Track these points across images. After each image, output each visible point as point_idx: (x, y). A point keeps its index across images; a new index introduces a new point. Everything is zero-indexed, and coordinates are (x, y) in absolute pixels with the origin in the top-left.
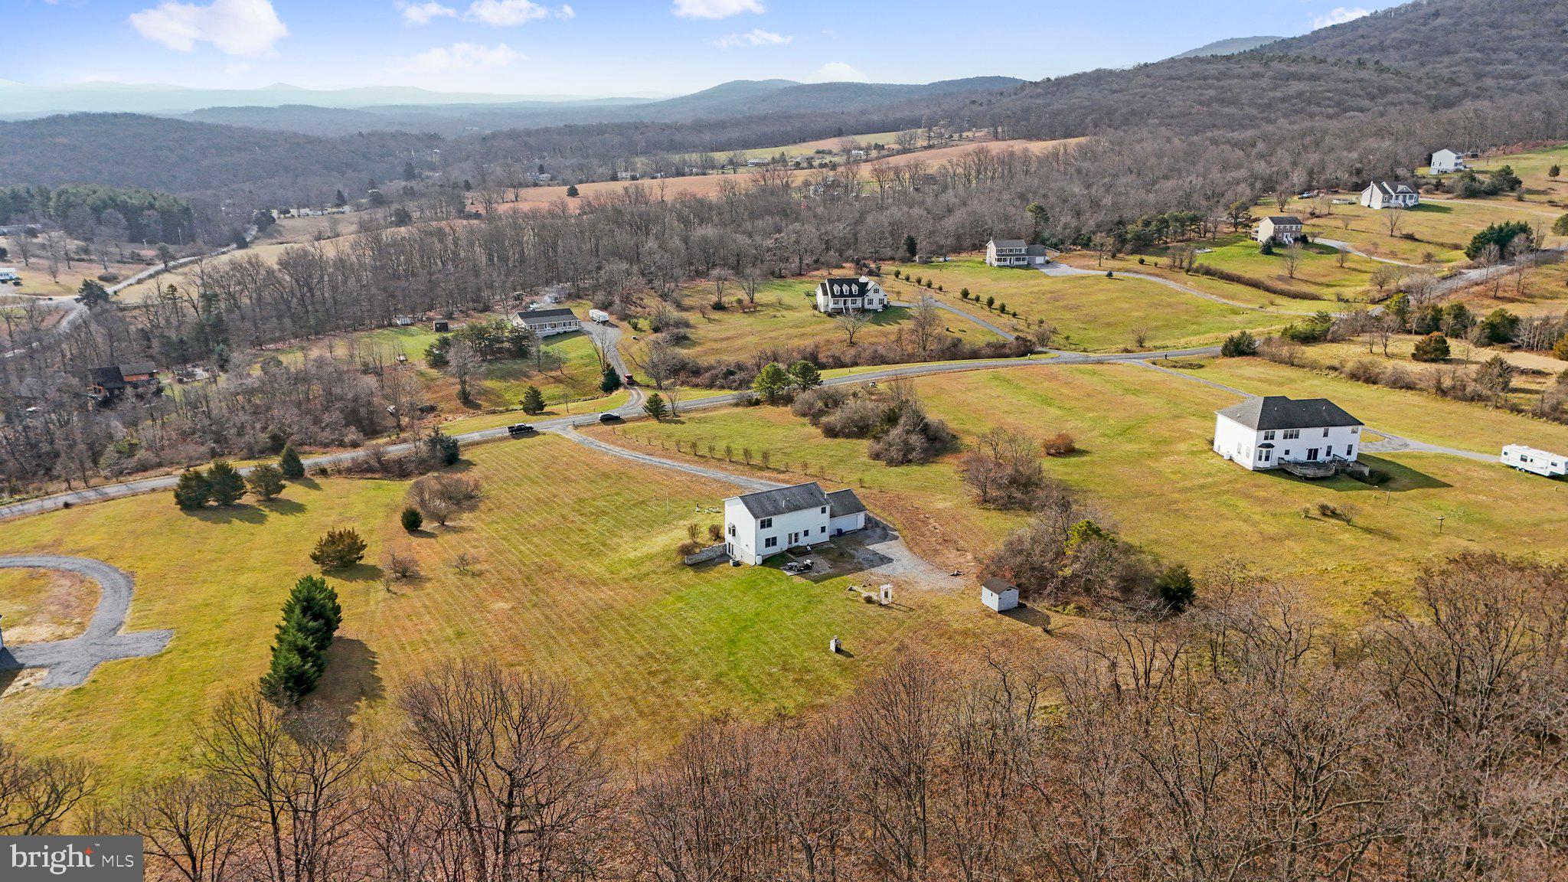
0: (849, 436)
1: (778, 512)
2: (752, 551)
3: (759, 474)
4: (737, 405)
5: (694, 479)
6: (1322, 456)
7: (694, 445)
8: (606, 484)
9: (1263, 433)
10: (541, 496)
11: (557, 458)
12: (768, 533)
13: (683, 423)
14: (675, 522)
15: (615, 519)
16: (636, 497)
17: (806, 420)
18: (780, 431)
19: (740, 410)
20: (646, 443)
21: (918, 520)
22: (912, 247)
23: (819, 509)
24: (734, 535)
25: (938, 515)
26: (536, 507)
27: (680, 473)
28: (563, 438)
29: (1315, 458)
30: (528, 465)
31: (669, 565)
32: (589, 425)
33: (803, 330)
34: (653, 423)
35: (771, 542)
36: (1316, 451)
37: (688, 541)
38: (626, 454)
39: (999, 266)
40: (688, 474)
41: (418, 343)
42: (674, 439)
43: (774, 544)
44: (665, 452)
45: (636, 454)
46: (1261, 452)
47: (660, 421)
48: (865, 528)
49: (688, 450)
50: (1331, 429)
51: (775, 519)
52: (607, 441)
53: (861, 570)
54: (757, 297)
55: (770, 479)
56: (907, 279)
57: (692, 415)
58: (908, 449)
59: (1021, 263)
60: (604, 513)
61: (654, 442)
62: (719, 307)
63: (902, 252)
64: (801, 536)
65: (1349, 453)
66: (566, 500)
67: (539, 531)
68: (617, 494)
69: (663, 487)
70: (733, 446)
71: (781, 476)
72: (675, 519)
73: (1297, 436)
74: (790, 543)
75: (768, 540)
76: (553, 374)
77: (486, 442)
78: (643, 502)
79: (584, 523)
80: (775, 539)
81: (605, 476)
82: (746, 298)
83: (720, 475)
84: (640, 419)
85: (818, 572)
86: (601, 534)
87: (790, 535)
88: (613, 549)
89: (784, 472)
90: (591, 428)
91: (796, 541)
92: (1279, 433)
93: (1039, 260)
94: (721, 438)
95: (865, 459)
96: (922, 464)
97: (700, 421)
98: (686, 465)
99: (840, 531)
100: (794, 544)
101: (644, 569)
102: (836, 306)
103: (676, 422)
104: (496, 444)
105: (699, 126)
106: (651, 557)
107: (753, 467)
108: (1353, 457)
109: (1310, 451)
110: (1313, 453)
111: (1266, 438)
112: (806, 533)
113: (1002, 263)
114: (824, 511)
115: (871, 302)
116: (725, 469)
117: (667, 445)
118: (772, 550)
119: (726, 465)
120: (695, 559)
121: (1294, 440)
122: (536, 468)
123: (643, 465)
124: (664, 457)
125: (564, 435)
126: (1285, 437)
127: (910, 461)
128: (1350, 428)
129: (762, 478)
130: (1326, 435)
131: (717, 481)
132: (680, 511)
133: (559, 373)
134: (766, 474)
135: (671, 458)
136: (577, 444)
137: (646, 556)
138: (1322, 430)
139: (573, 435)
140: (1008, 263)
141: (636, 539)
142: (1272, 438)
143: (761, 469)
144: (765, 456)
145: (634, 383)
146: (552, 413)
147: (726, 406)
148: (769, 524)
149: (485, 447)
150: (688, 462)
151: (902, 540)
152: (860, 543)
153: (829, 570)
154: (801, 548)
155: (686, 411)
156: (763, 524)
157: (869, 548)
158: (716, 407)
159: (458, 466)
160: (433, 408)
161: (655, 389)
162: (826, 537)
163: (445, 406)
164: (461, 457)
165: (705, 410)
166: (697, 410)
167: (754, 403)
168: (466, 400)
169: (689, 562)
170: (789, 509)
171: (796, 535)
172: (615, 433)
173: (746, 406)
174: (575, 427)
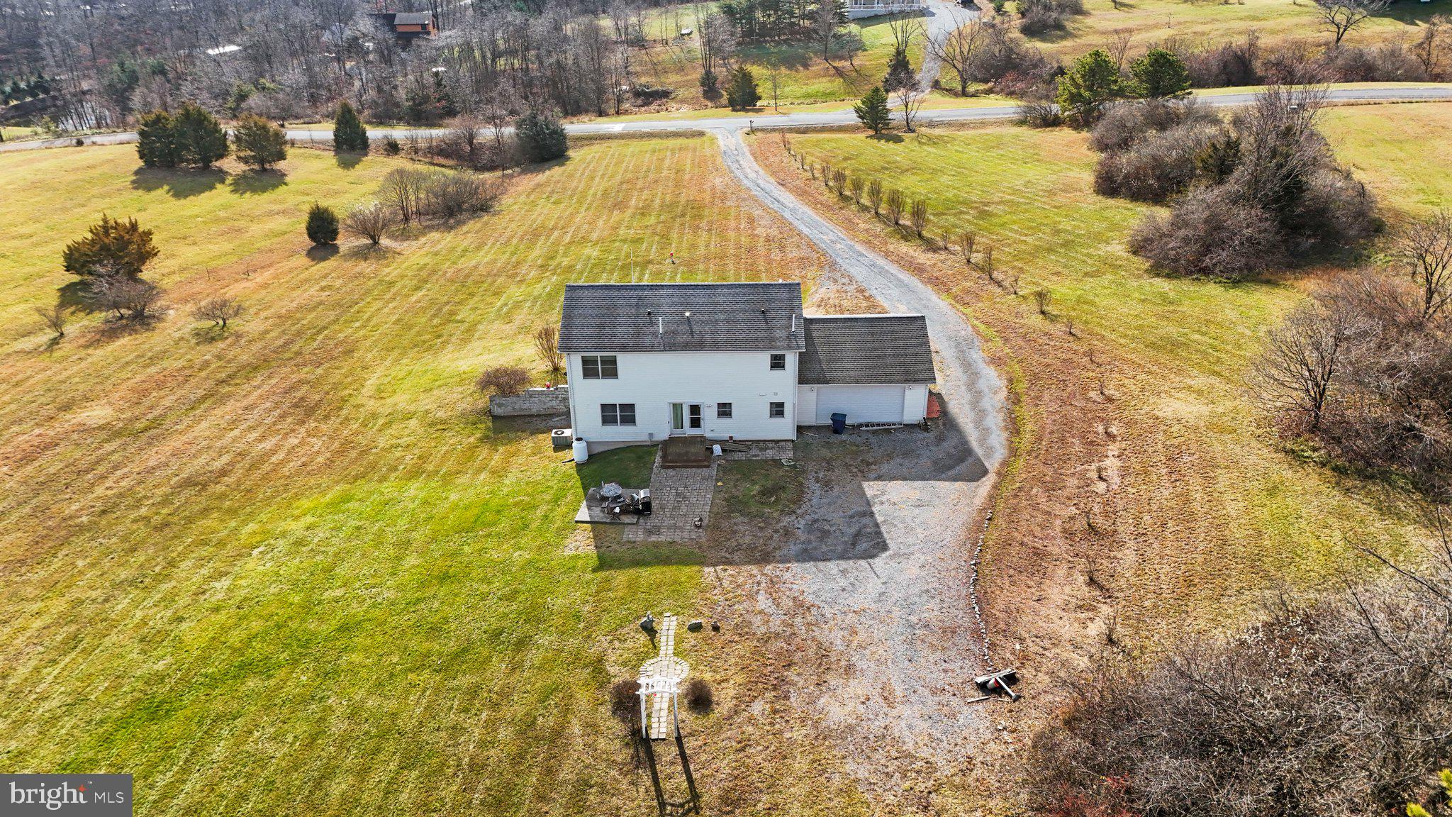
0: (1139, 195)
1: (637, 346)
3: (895, 246)
4: (1021, 123)
7: (842, 177)
12: (610, 391)
19: (1025, 131)
23: (765, 357)
28: (714, 144)
32: (774, 130)
35: (618, 414)
38: (752, 178)
40: (784, 226)
43: (629, 420)
44: (806, 184)
45: (765, 179)
48: (923, 426)
51: (625, 361)
52: (761, 155)
57: (935, 131)
64: (709, 416)
71: (924, 257)
74: (678, 423)
75: (608, 408)
76: (839, 64)
77: (622, 137)
80: (628, 409)
83: (830, 236)
84: (853, 129)
85: (652, 532)
87: (677, 408)
89: (936, 250)
90: (772, 135)
91: (696, 423)
95: (1118, 249)
96: (1236, 283)
97: (930, 141)
99: (841, 421)
100: (689, 431)
103: (893, 139)
104: (630, 142)
112: (725, 410)
114: (778, 363)
116: (853, 227)
119: (863, 219)
120: (508, 406)
124: (793, 191)
125: (721, 140)
127: (1206, 271)
129: (889, 254)
133: (846, 64)
135: (799, 192)
136: (715, 154)
139: (731, 142)
143: (909, 236)
144: (923, 213)
145: (936, 85)
146: (760, 110)
147: (1000, 123)
148: (610, 370)
149: (614, 143)
150: (816, 204)
151: (985, 487)
152: (866, 469)
153: (686, 534)
154: (707, 444)
155: (931, 125)
156: (590, 370)
157: (871, 488)
158: (983, 124)
159: (547, 165)
160: (665, 94)
161: (956, 95)
162: (784, 429)
163: (682, 93)
164: (571, 153)
165: (963, 125)
166: (949, 124)
167: (1051, 122)
168: (710, 90)
169: (498, 411)
170: (670, 344)
171: (695, 409)
172: (786, 144)
173: (1037, 126)
174: (753, 131)
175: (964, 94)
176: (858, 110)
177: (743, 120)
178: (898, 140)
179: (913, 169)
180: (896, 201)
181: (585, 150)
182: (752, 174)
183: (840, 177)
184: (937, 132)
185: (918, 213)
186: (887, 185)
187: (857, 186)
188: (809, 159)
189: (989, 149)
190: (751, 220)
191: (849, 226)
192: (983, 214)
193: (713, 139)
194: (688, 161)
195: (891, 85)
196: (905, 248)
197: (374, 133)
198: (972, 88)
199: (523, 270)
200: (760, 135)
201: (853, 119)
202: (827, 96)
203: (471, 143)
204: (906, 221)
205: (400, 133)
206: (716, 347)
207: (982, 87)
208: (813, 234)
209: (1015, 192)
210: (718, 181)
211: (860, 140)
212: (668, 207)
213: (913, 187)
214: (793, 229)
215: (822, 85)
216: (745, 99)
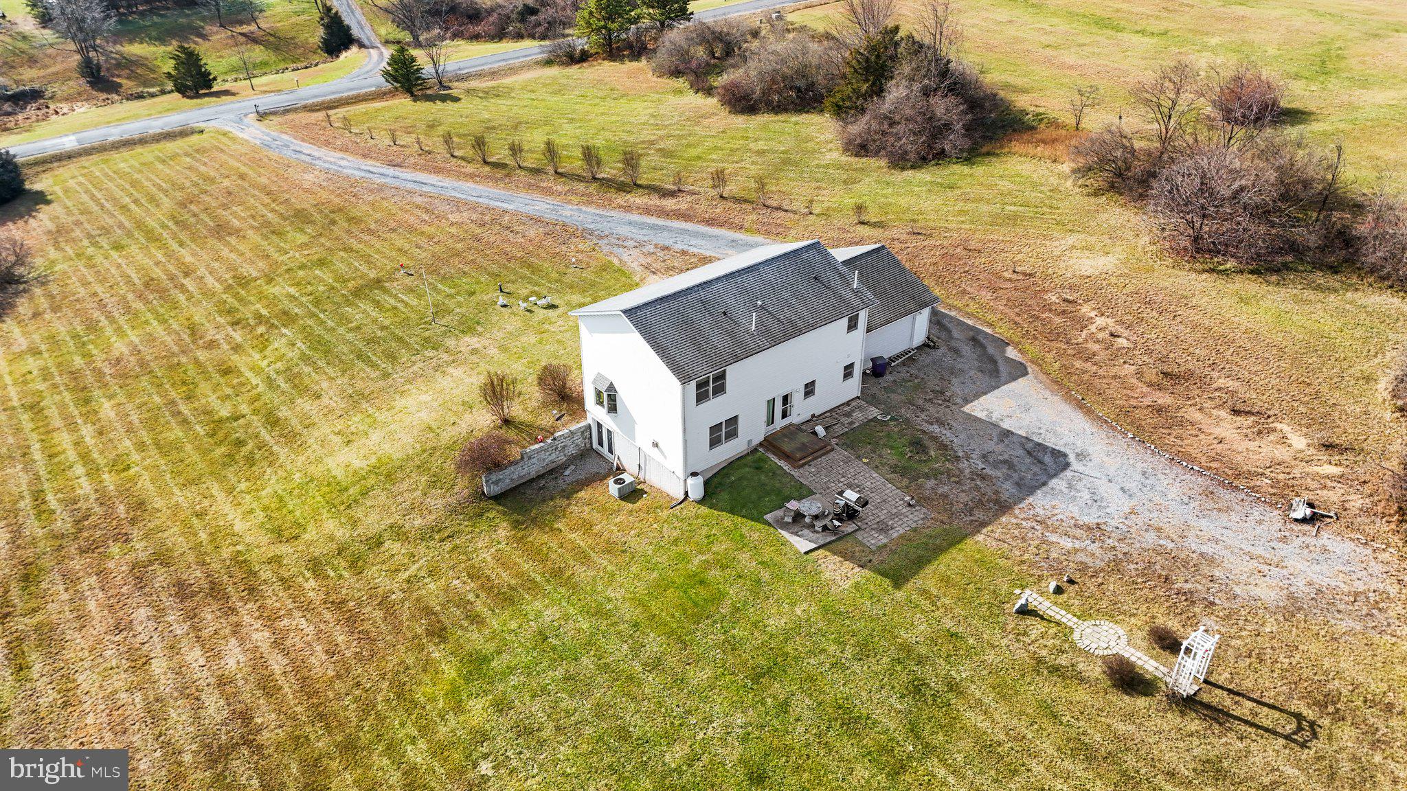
0: (780, 109)
1: (743, 352)
2: (675, 462)
3: (622, 199)
4: (549, 63)
5: (491, 219)
7: (480, 143)
8: (302, 239)
10: (158, 273)
11: (212, 181)
12: (716, 410)
13: (457, 100)
14: (450, 342)
15: (308, 334)
16: (364, 268)
17: (681, 83)
18: (639, 106)
19: (555, 71)
20: (388, 141)
21: (1048, 307)
23: (842, 323)
24: (613, 409)
25: (1094, 289)
26: (138, 305)
27: (457, 204)
28: (233, 139)
30: (152, 199)
31: (437, 502)
32: (286, 111)
34: (404, 103)
35: (723, 431)
37: (483, 420)
38: (351, 166)
40: (473, 207)
42: (441, 130)
43: (732, 434)
44: (426, 160)
45: (368, 164)
47: (416, 99)
48: (929, 345)
49: (470, 153)
51: (734, 374)
52: (314, 141)
53: (1003, 507)
55: (647, 211)
57: (473, 84)
58: (936, 131)
60: (287, 318)
61: (404, 139)
64: (798, 399)
66: (210, 281)
67: (124, 376)
68: (322, 263)
69: (422, 241)
70: (559, 140)
71: (669, 203)
72: (449, 331)
74: (771, 420)
75: (715, 429)
77: (87, 152)
78: (378, 282)
79: (237, 348)
80: (733, 421)
81: (301, 217)
83: (540, 205)
84: (379, 95)
85: (883, 529)
86: (270, 382)
87: (771, 403)
88: (291, 438)
89: (672, 194)
90: (290, 116)
91: (785, 414)
94: (530, 125)
95: (837, 156)
97: (487, 94)
98: (468, 185)
99: (876, 363)
100: (780, 423)
101: (372, 520)
103: (444, 99)
104: (106, 156)
106: (389, 474)
107: (607, 184)
112: (809, 389)
114: (852, 325)
116: (549, 192)
117: (428, 144)
118: (730, 450)
119: (549, 182)
120: (508, 478)
122: (167, 203)
123: (381, 188)
124: (423, 169)
125: (236, 132)
129: (628, 208)
131: (537, 220)
132: (461, 307)
133: (251, 28)
134: (637, 199)
135: (437, 171)
136: (255, 149)
137: (374, 470)
139: (254, 133)
141: (356, 399)
143: (622, 188)
144: (630, 160)
145: (380, 39)
146: (227, 92)
147: (528, 67)
148: (719, 387)
149: (84, 162)
154: (807, 427)
155: (461, 78)
156: (703, 391)
157: (976, 411)
158: (513, 70)
162: (851, 389)
164: (31, 185)
165: (493, 74)
166: (479, 75)
167: (578, 58)
168: (96, 78)
169: (494, 490)
170: (771, 337)
171: (786, 399)
173: (565, 64)
174: (261, 116)
175: (419, 44)
193: (224, 134)
200: (276, 119)
216: (197, 81)
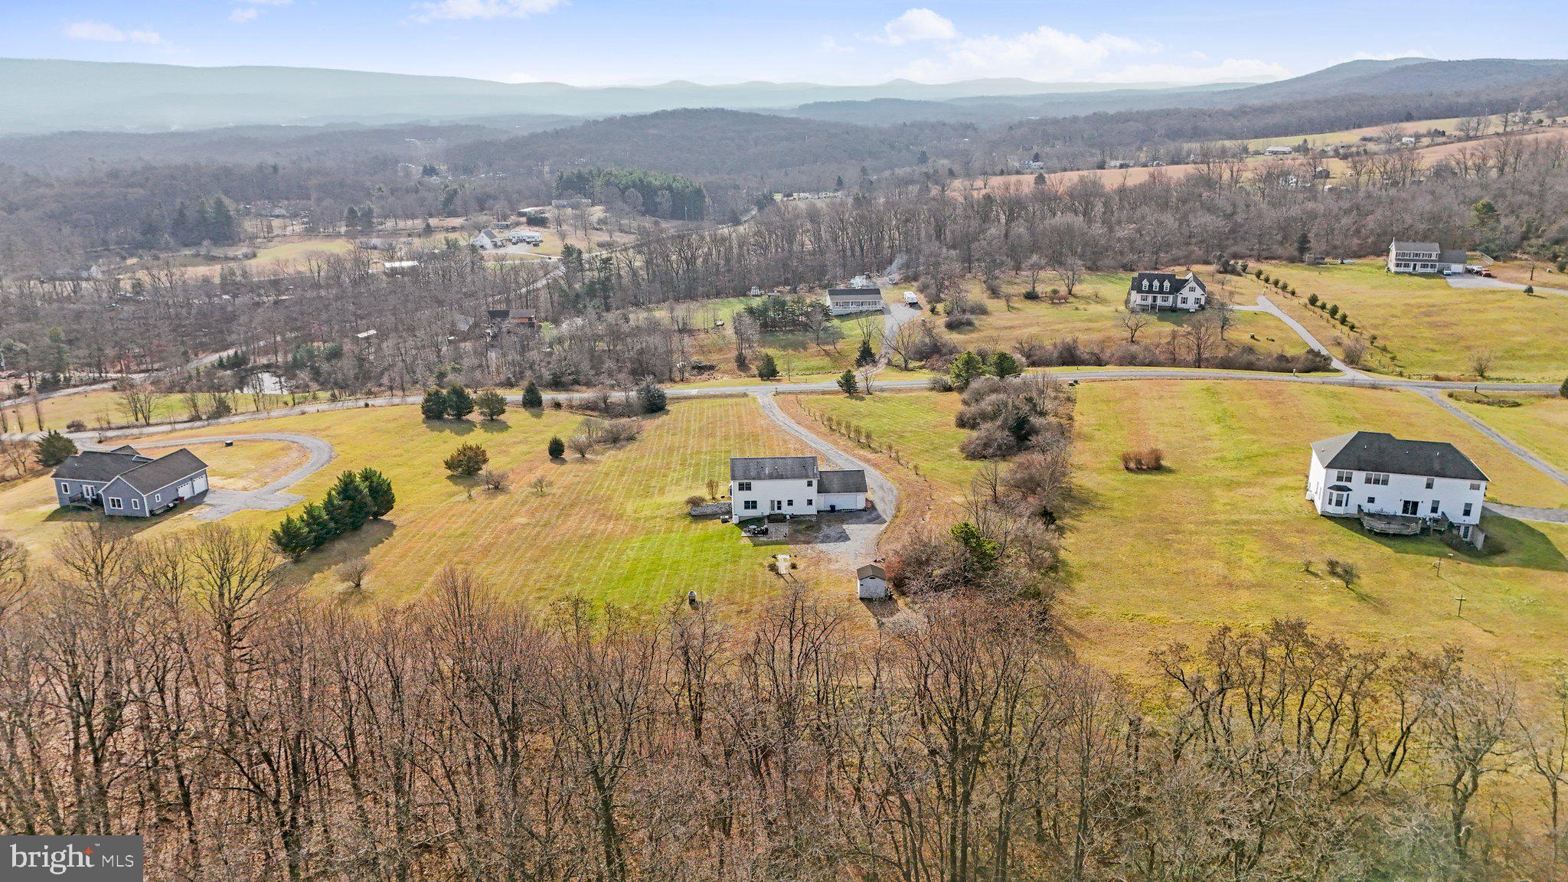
1: (759, 477)
3: (857, 451)
4: (932, 389)
6: (1424, 511)
9: (1335, 472)
10: (677, 444)
11: (727, 416)
12: (748, 496)
20: (809, 413)
21: (921, 510)
22: (1303, 246)
23: (805, 482)
26: (661, 453)
28: (756, 401)
29: (1414, 512)
31: (677, 513)
32: (789, 393)
33: (1091, 325)
35: (752, 505)
36: (1415, 504)
38: (782, 421)
39: (1397, 273)
41: (728, 311)
43: (754, 507)
44: (813, 422)
45: (789, 421)
46: (1331, 494)
47: (849, 396)
48: (864, 510)
49: (828, 422)
50: (1437, 481)
51: (754, 484)
52: (784, 408)
54: (1077, 289)
56: (1267, 280)
57: (883, 394)
58: (984, 444)
59: (1429, 270)
61: (814, 413)
62: (1031, 296)
63: (1292, 250)
64: (784, 505)
65: (1467, 513)
67: (637, 471)
73: (1385, 482)
74: (773, 509)
75: (747, 503)
76: (827, 348)
77: (698, 397)
80: (754, 503)
82: (1063, 290)
83: (826, 447)
84: (836, 393)
87: (772, 502)
90: (788, 396)
91: (779, 508)
92: (1359, 476)
93: (1457, 268)
94: (872, 416)
95: (956, 450)
97: (880, 399)
98: (812, 435)
99: (833, 507)
100: (777, 511)
101: (657, 513)
102: (1144, 303)
104: (704, 400)
105: (1242, 112)
107: (861, 444)
108: (1474, 518)
109: (1406, 503)
110: (1411, 506)
111: (1340, 479)
112: (790, 503)
113: (1402, 269)
114: (810, 484)
115: (1184, 301)
117: (819, 417)
118: (753, 513)
119: (842, 440)
120: (698, 511)
121: (1380, 487)
124: (805, 427)
125: (760, 399)
126: (1368, 481)
127: (985, 457)
128: (1468, 483)
129: (855, 455)
130: (1429, 486)
133: (832, 347)
135: (809, 428)
136: (758, 407)
138: (1424, 479)
139: (765, 400)
140: (1411, 269)
142: (1349, 479)
143: (864, 447)
145: (889, 363)
146: (779, 380)
147: (921, 389)
148: (748, 487)
149: (694, 401)
150: (818, 433)
151: (884, 526)
152: (843, 521)
153: (782, 538)
154: (784, 516)
155: (882, 390)
156: (742, 487)
157: (845, 526)
158: (911, 390)
159: (657, 414)
160: (711, 368)
161: (902, 370)
162: (812, 510)
163: (723, 366)
164: (668, 407)
165: (900, 390)
166: (892, 390)
167: (948, 389)
168: (742, 363)
169: (694, 513)
170: (771, 477)
171: (779, 503)
172: (799, 402)
173: (940, 391)
174: (777, 393)
175: (906, 369)
176: (839, 382)
177: (771, 386)
178: (862, 399)
179: (870, 415)
180: (858, 431)
181: (676, 406)
182: (781, 418)
183: (830, 419)
184: (885, 394)
185: (868, 436)
186: (854, 423)
187: (839, 424)
188: (812, 410)
189: (911, 404)
190: (785, 441)
191: (835, 443)
192: (901, 437)
193: (754, 399)
194: (743, 412)
195: (859, 363)
196: (862, 452)
197: (547, 396)
198: (912, 364)
199: (673, 466)
200: (782, 396)
201: (837, 387)
202: (820, 370)
203: (605, 402)
204: (863, 440)
205: (562, 397)
206: (787, 478)
207: (918, 364)
208: (818, 447)
209: (919, 426)
210: (763, 422)
211: (842, 399)
212: (740, 436)
213: (866, 424)
214: (807, 444)
215: (817, 362)
216: (769, 373)
